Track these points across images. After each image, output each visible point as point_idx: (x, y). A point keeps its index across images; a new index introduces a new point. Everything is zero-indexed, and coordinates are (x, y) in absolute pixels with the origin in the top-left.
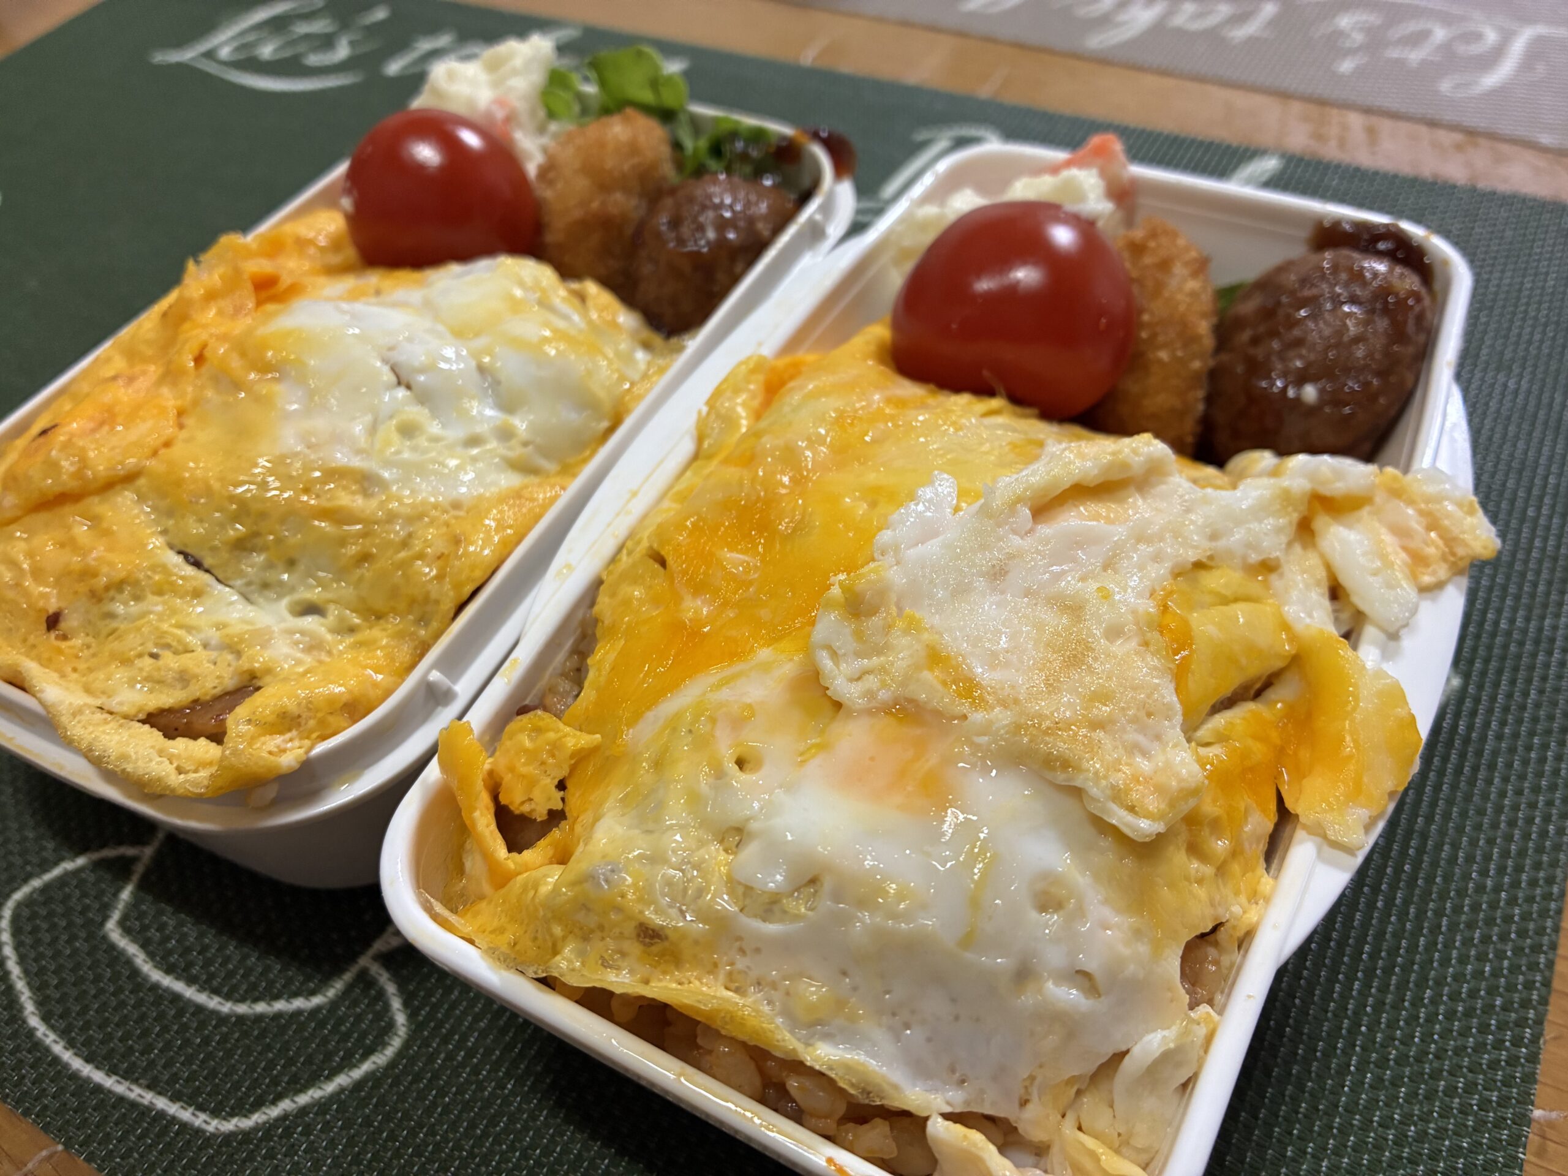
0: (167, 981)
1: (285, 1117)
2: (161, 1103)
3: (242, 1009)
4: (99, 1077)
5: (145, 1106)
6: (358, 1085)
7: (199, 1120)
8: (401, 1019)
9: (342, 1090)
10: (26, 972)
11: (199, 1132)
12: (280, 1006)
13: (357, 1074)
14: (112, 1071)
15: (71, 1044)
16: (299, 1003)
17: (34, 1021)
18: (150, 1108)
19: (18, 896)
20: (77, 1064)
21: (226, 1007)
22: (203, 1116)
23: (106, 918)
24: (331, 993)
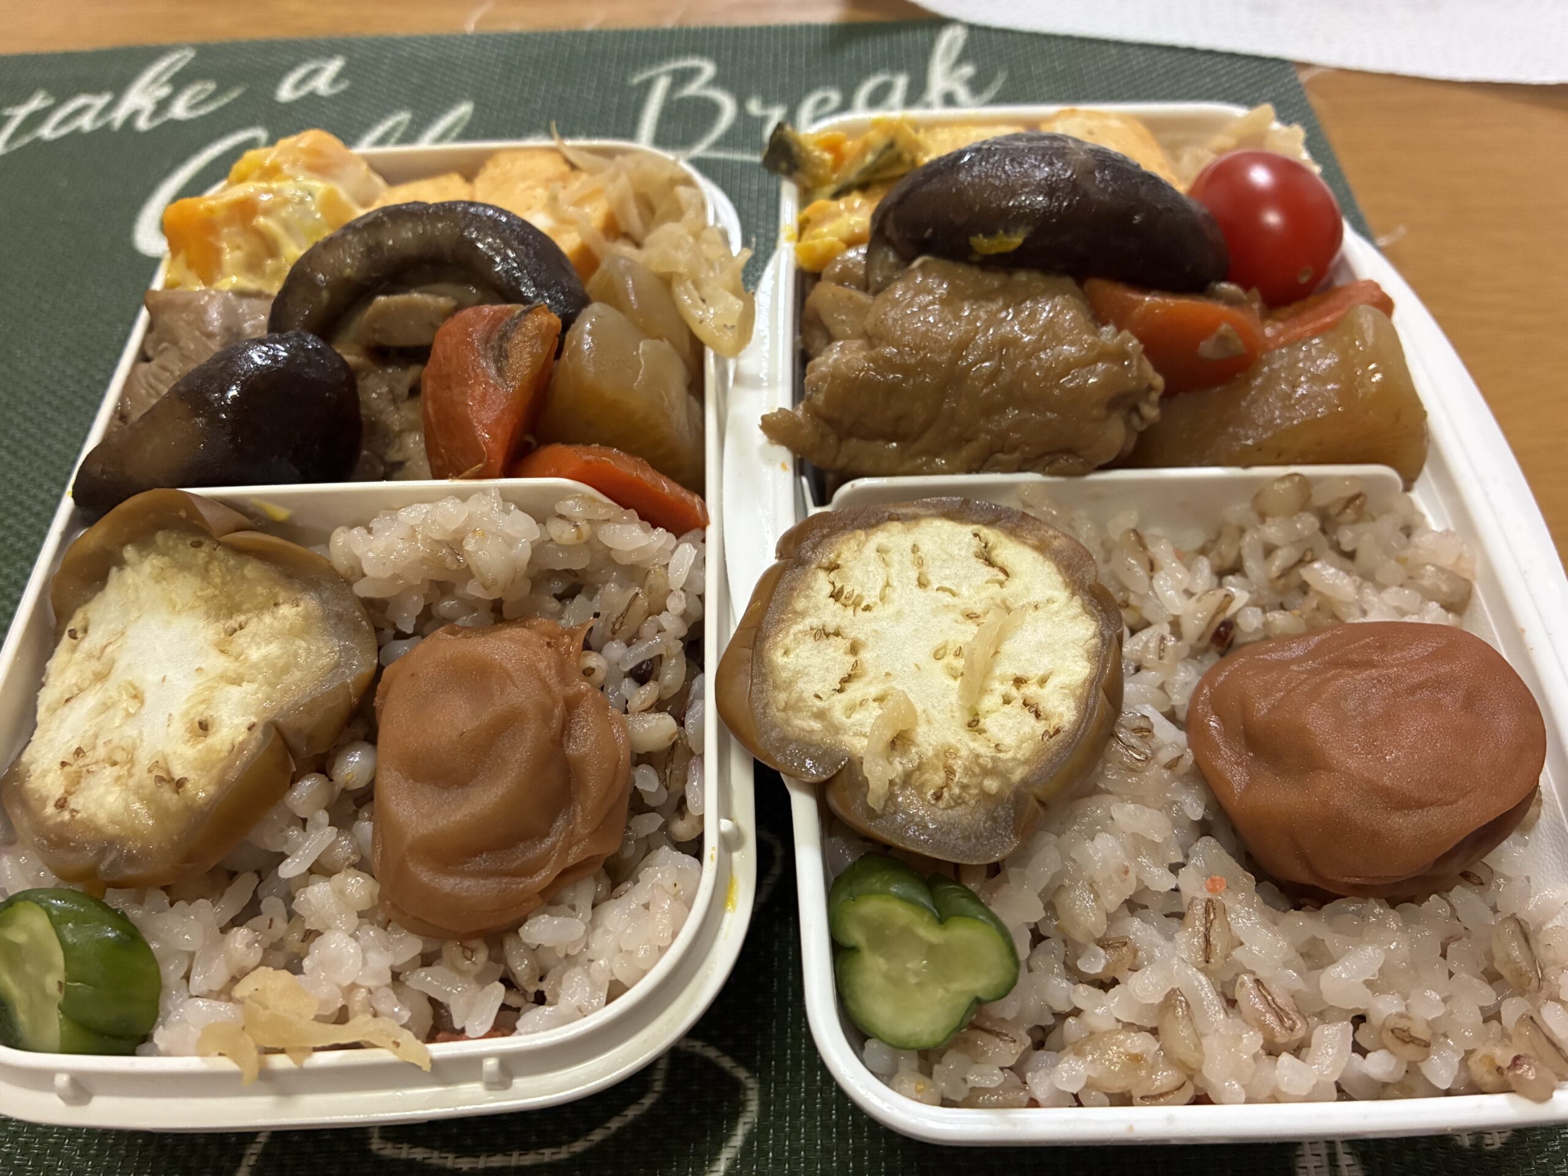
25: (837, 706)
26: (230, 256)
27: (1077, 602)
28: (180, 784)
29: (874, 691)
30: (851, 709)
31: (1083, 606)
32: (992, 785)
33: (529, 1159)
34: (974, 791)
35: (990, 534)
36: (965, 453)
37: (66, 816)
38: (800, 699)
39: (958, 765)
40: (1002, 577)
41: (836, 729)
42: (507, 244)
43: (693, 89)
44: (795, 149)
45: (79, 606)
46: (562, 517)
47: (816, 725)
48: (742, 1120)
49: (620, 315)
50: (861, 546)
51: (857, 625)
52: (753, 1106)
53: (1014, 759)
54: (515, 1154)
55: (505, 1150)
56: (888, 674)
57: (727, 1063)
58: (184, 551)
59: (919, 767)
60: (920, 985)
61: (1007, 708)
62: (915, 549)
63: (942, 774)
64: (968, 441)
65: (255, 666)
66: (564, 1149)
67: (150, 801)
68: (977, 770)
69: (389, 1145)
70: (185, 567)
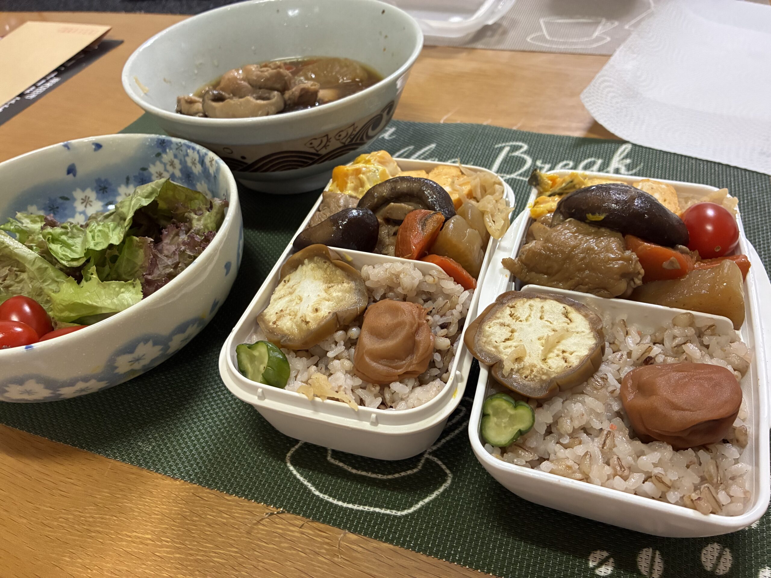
0: (359, 472)
1: (423, 506)
2: (377, 510)
3: (390, 477)
4: (350, 506)
5: (372, 512)
6: (443, 494)
7: (394, 512)
8: (448, 471)
9: (438, 496)
10: (305, 478)
11: (395, 517)
12: (403, 474)
13: (441, 490)
14: (354, 503)
15: (334, 497)
16: (409, 472)
17: (317, 493)
18: (373, 513)
19: (289, 454)
20: (340, 503)
21: (385, 477)
22: (394, 511)
23: (326, 456)
24: (419, 467)
25: (502, 346)
26: (350, 185)
27: (592, 334)
28: (307, 323)
29: (515, 344)
30: (506, 348)
31: (594, 336)
32: (544, 377)
33: (374, 476)
34: (538, 378)
35: (569, 308)
36: (570, 283)
37: (275, 326)
38: (490, 341)
39: (535, 370)
40: (569, 321)
41: (500, 352)
42: (434, 193)
43: (517, 154)
44: (539, 178)
45: (288, 274)
46: (430, 275)
47: (493, 349)
48: (444, 485)
49: (464, 220)
50: (524, 303)
51: (516, 325)
52: (449, 482)
53: (554, 371)
54: (370, 473)
55: (367, 471)
56: (521, 340)
57: (444, 467)
58: (321, 263)
59: (523, 368)
60: (505, 427)
61: (557, 358)
62: (542, 307)
63: (530, 371)
64: (571, 279)
65: (334, 297)
66: (385, 476)
67: (298, 326)
68: (541, 372)
69: (333, 460)
70: (320, 268)
